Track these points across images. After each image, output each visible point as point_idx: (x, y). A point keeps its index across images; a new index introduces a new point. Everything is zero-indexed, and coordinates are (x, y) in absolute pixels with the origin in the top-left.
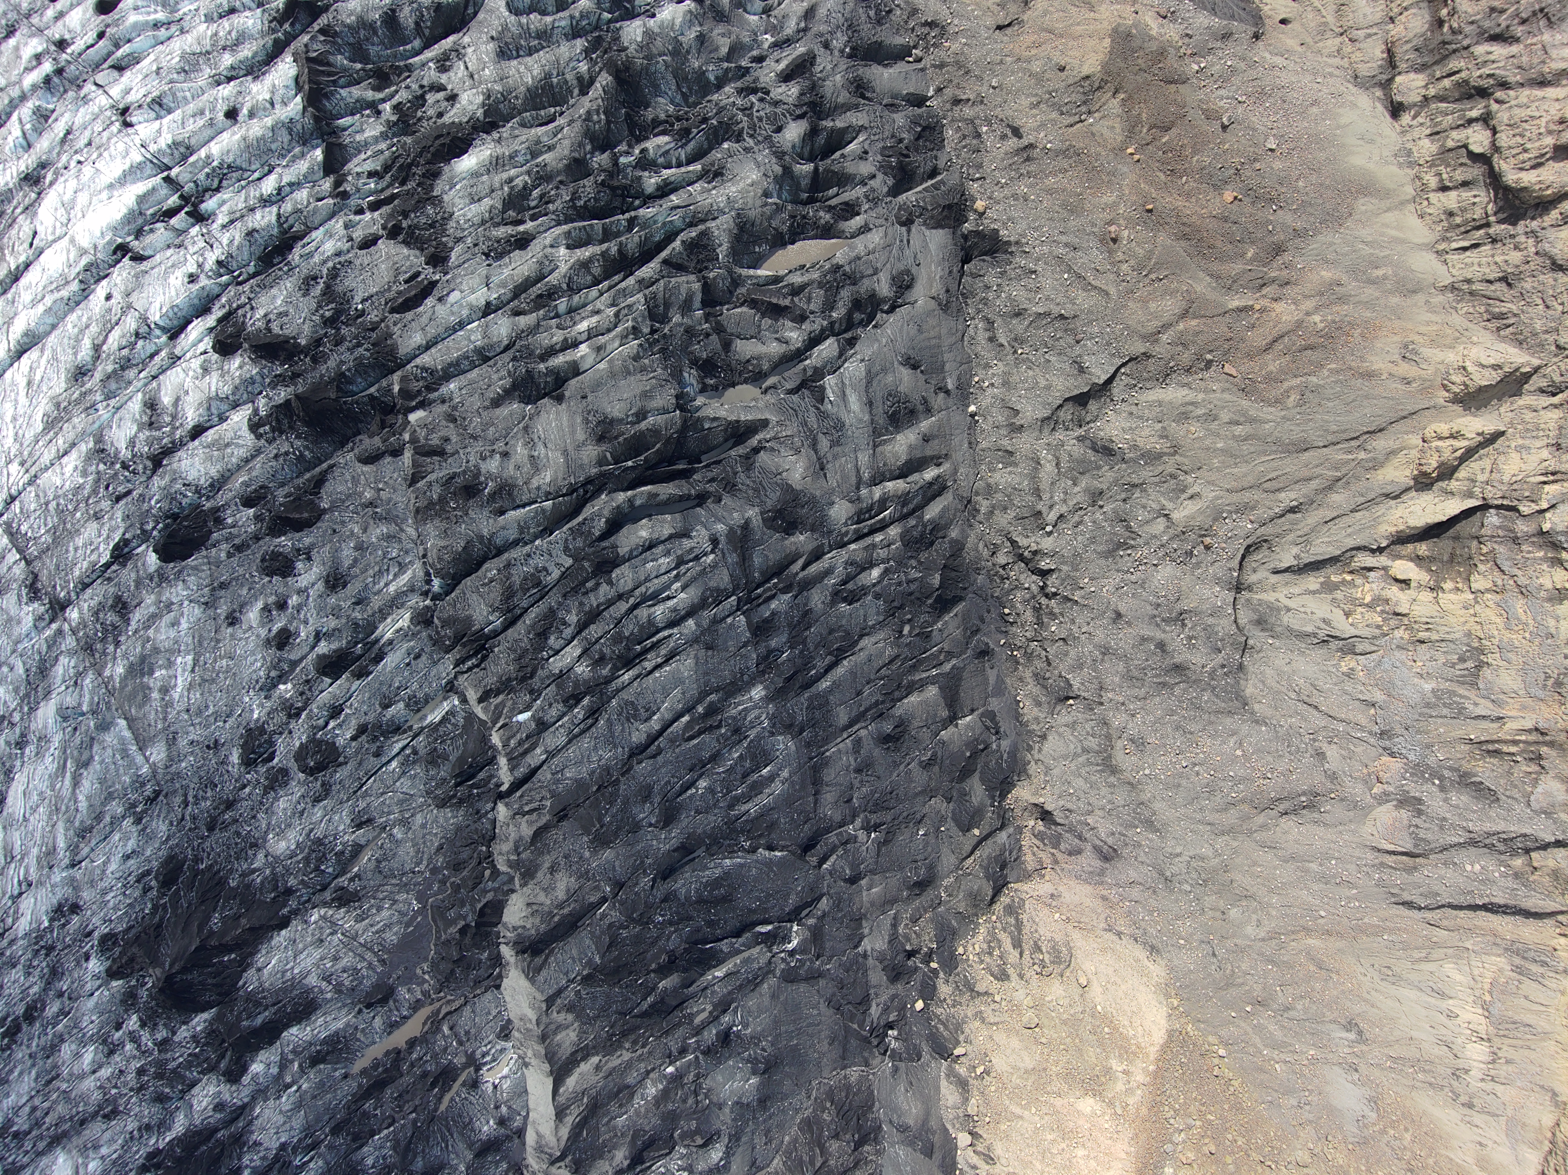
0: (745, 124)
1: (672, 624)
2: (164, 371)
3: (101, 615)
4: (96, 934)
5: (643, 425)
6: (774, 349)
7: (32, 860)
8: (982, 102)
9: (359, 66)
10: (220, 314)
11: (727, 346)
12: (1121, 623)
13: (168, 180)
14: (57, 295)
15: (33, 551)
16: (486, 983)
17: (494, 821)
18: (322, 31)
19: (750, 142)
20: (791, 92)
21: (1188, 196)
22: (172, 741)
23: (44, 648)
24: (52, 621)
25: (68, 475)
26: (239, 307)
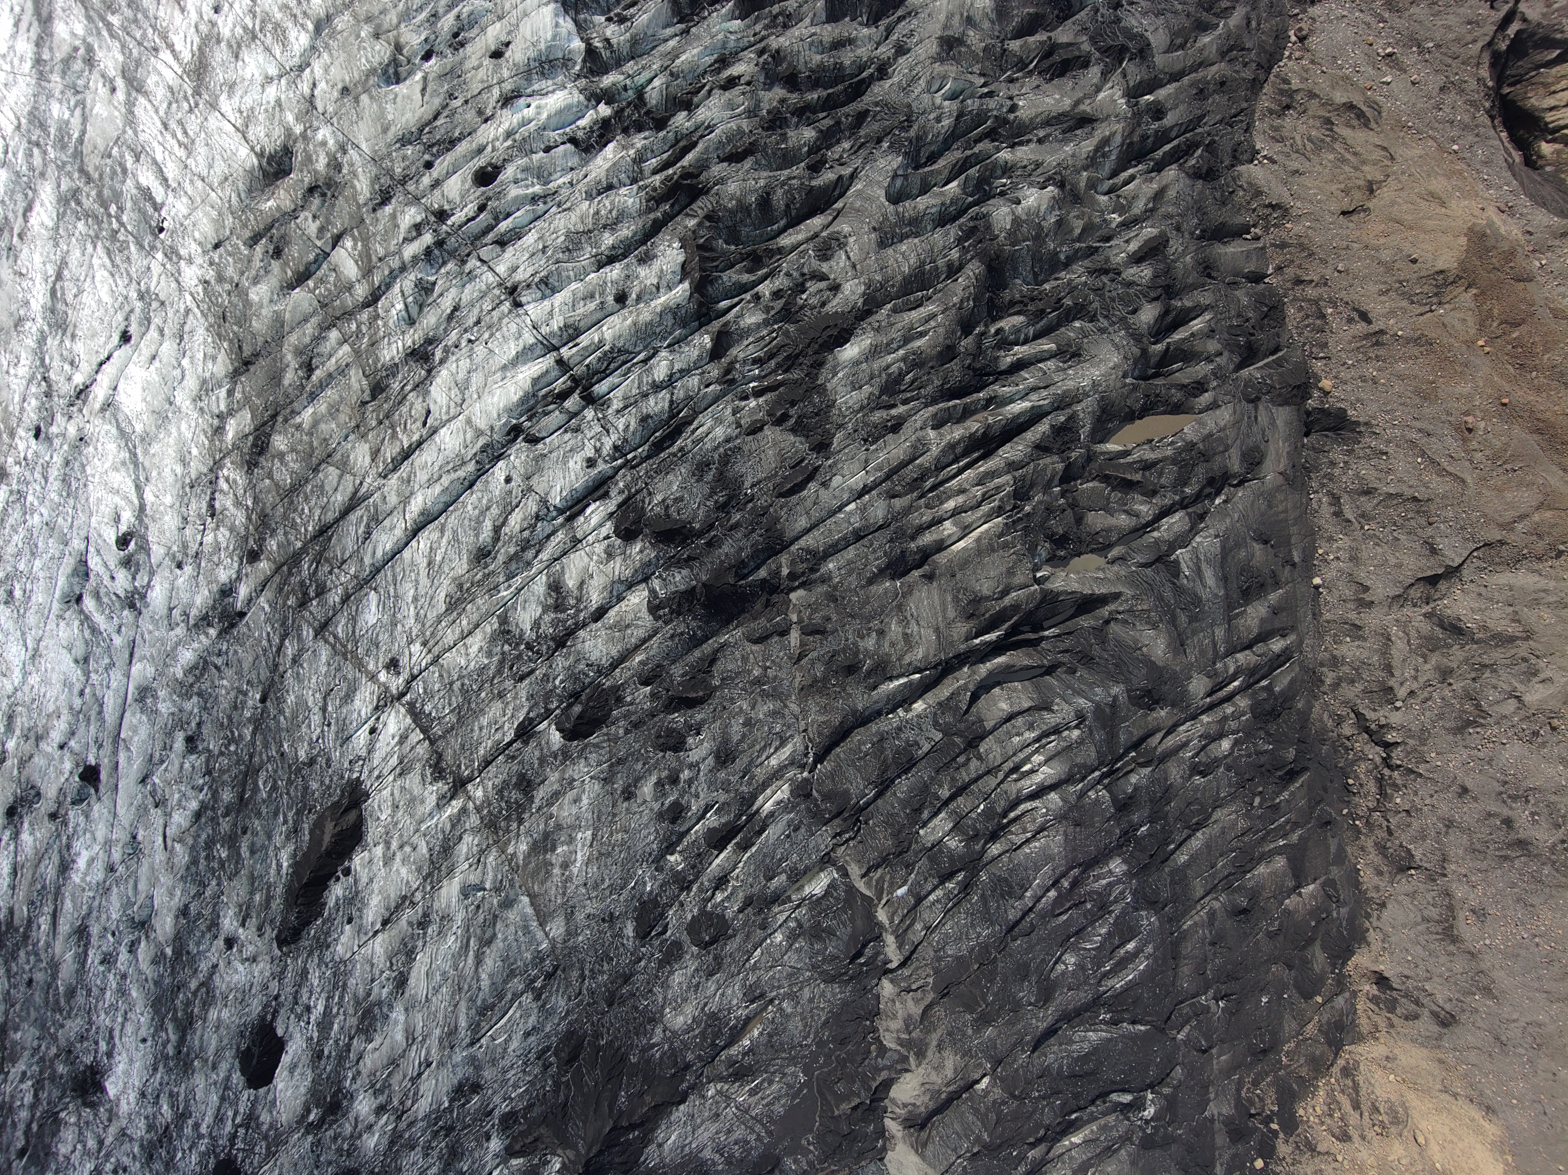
0: (1096, 305)
1: (1034, 796)
2: (565, 553)
3: (506, 794)
4: (497, 1113)
5: (1007, 601)
6: (1123, 521)
7: (433, 1042)
8: (1326, 284)
9: (733, 247)
10: (620, 499)
11: (1079, 520)
12: (1467, 798)
13: (560, 362)
14: (454, 476)
15: (437, 730)
16: (870, 1155)
17: (878, 997)
18: (708, 217)
19: (1104, 323)
20: (1144, 273)
21: (1538, 390)
22: (569, 917)
23: (448, 827)
24: (452, 798)
25: (472, 655)
26: (638, 492)
